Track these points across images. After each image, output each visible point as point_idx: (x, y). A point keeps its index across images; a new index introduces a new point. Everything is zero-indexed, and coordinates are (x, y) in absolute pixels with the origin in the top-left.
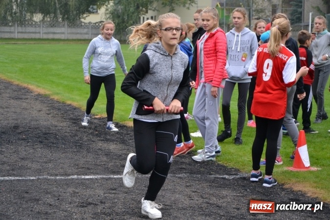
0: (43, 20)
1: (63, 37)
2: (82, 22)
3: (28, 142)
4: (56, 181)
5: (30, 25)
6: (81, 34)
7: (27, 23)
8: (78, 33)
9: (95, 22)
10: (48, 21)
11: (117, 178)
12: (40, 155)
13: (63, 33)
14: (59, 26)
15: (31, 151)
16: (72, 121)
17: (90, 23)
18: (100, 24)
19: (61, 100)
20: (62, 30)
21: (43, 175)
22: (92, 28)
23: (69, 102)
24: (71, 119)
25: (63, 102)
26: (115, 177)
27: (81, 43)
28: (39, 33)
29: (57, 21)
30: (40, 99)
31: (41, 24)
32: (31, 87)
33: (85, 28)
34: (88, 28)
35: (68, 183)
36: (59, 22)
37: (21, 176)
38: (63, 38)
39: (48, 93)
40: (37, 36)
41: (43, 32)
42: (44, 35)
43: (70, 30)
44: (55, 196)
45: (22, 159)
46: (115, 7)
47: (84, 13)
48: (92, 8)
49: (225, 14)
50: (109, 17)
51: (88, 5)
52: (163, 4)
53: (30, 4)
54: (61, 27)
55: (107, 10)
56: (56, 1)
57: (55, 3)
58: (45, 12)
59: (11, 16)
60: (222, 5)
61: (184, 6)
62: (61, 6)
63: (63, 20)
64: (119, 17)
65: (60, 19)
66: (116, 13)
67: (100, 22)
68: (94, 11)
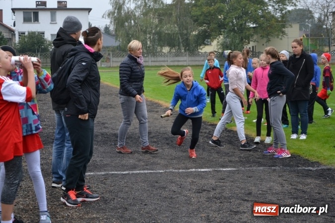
0: (170, 51)
1: (185, 64)
2: (199, 52)
3: (158, 144)
4: (179, 173)
5: (160, 55)
6: (199, 61)
7: (158, 54)
8: (197, 61)
10: (174, 52)
12: (167, 154)
13: (185, 61)
14: (182, 56)
17: (205, 53)
20: (185, 58)
21: (169, 169)
26: (224, 169)
27: (199, 68)
28: (167, 61)
31: (169, 54)
32: (161, 102)
33: (201, 56)
34: (204, 56)
35: (188, 175)
36: (182, 53)
37: (152, 170)
40: (166, 64)
41: (170, 61)
42: (171, 63)
43: (191, 58)
44: (178, 185)
46: (224, 40)
47: (201, 45)
48: (207, 41)
49: (310, 43)
50: (220, 48)
51: (204, 38)
52: (261, 36)
53: (160, 40)
54: (184, 56)
55: (218, 42)
56: (180, 37)
57: (179, 38)
58: (171, 45)
59: (146, 50)
60: (307, 35)
61: (278, 37)
62: (184, 41)
63: (185, 51)
64: (227, 47)
65: (183, 50)
66: (225, 44)
68: (208, 43)
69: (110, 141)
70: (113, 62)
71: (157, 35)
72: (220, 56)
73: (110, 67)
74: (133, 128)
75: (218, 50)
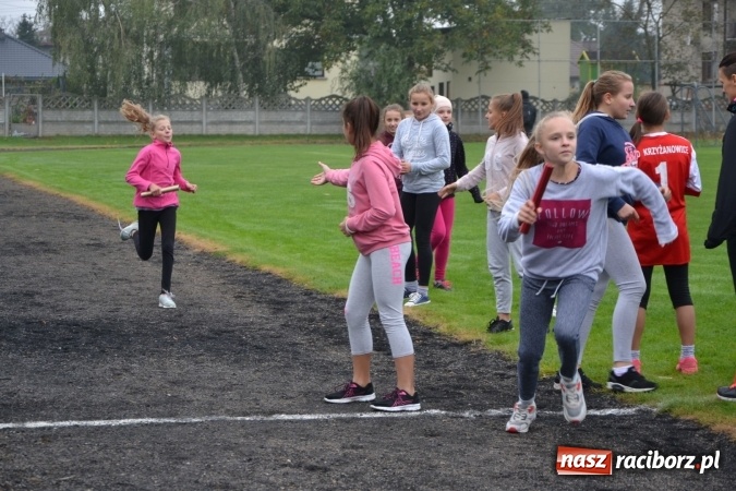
0: (207, 96)
1: (250, 130)
2: (290, 98)
4: (243, 424)
5: (180, 106)
6: (289, 123)
7: (173, 102)
8: (282, 122)
9: (318, 97)
10: (219, 98)
11: (369, 419)
12: (209, 374)
13: (251, 122)
14: (241, 108)
15: (192, 367)
16: (272, 306)
17: (308, 99)
18: (330, 102)
19: (250, 264)
20: (249, 115)
21: (217, 415)
22: (312, 110)
23: (266, 268)
24: (272, 302)
25: (254, 267)
26: (364, 416)
27: (290, 143)
28: (200, 122)
29: (238, 96)
30: (206, 262)
31: (204, 103)
32: (186, 237)
33: (296, 110)
34: (304, 111)
35: (269, 429)
36: (243, 100)
37: (171, 415)
38: (250, 133)
39: (221, 249)
40: (195, 130)
41: (208, 121)
42: (209, 127)
43: (265, 116)
44: (242, 454)
45: (174, 383)
46: (362, 65)
47: (295, 79)
48: (313, 67)
50: (348, 87)
51: (305, 59)
52: (464, 55)
53: (179, 61)
54: (247, 109)
55: (344, 70)
56: (236, 54)
57: (233, 59)
58: (212, 78)
59: (140, 88)
60: (592, 55)
61: (511, 59)
62: (246, 65)
63: (251, 95)
64: (370, 85)
65: (245, 92)
66: (363, 77)
67: (331, 97)
68: (316, 73)
69: (52, 341)
70: (44, 122)
71: (170, 49)
73: (36, 137)
74: (113, 307)
75: (344, 94)
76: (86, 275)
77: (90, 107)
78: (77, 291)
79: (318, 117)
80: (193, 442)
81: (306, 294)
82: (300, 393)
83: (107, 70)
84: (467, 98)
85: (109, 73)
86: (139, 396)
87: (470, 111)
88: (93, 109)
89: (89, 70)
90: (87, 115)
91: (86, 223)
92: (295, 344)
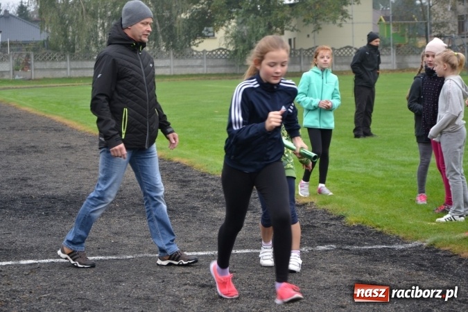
2: (193, 51)
6: (193, 67)
8: (188, 66)
9: (211, 50)
11: (241, 254)
12: (138, 228)
13: (168, 67)
14: (161, 58)
15: (127, 223)
16: (180, 183)
17: (204, 51)
18: (219, 53)
20: (167, 62)
21: (143, 253)
22: (207, 58)
23: (176, 159)
24: (180, 181)
25: (169, 159)
27: (194, 80)
29: (159, 50)
33: (197, 58)
34: (202, 58)
36: (162, 53)
37: (114, 255)
38: (168, 73)
43: (177, 62)
44: (158, 278)
45: (116, 233)
46: (238, 28)
47: (196, 38)
48: (207, 30)
49: (392, 32)
50: (230, 43)
51: (201, 25)
52: (304, 21)
54: (165, 58)
55: (227, 32)
56: (157, 23)
57: (156, 26)
59: (97, 46)
60: (387, 18)
61: (334, 22)
62: (164, 30)
63: (168, 49)
64: (244, 41)
65: (164, 48)
66: (240, 36)
67: (219, 49)
68: (210, 34)
69: (38, 209)
70: (35, 69)
72: (231, 58)
73: (30, 79)
74: (78, 186)
75: (228, 47)
76: (61, 167)
77: (65, 60)
78: (55, 176)
79: (211, 63)
80: (127, 271)
81: (202, 176)
82: (197, 238)
83: (75, 35)
84: (307, 48)
85: (76, 37)
86: (93, 242)
87: (309, 57)
88: (66, 61)
89: (63, 36)
90: (63, 64)
91: (62, 133)
92: (194, 208)
